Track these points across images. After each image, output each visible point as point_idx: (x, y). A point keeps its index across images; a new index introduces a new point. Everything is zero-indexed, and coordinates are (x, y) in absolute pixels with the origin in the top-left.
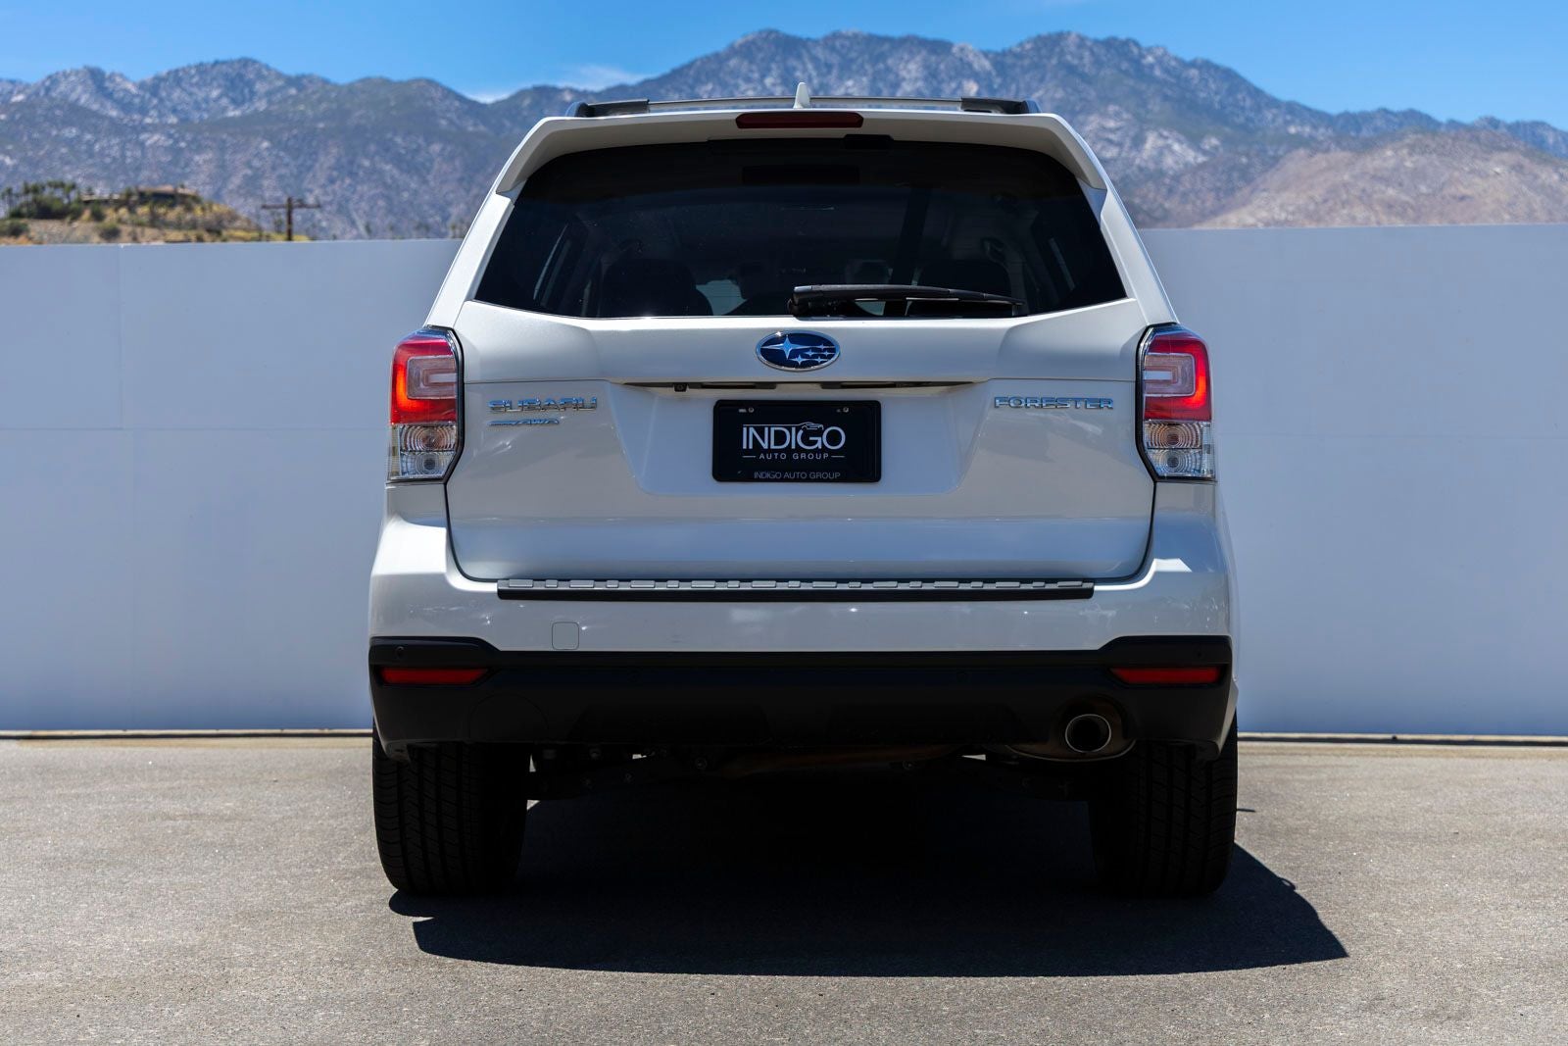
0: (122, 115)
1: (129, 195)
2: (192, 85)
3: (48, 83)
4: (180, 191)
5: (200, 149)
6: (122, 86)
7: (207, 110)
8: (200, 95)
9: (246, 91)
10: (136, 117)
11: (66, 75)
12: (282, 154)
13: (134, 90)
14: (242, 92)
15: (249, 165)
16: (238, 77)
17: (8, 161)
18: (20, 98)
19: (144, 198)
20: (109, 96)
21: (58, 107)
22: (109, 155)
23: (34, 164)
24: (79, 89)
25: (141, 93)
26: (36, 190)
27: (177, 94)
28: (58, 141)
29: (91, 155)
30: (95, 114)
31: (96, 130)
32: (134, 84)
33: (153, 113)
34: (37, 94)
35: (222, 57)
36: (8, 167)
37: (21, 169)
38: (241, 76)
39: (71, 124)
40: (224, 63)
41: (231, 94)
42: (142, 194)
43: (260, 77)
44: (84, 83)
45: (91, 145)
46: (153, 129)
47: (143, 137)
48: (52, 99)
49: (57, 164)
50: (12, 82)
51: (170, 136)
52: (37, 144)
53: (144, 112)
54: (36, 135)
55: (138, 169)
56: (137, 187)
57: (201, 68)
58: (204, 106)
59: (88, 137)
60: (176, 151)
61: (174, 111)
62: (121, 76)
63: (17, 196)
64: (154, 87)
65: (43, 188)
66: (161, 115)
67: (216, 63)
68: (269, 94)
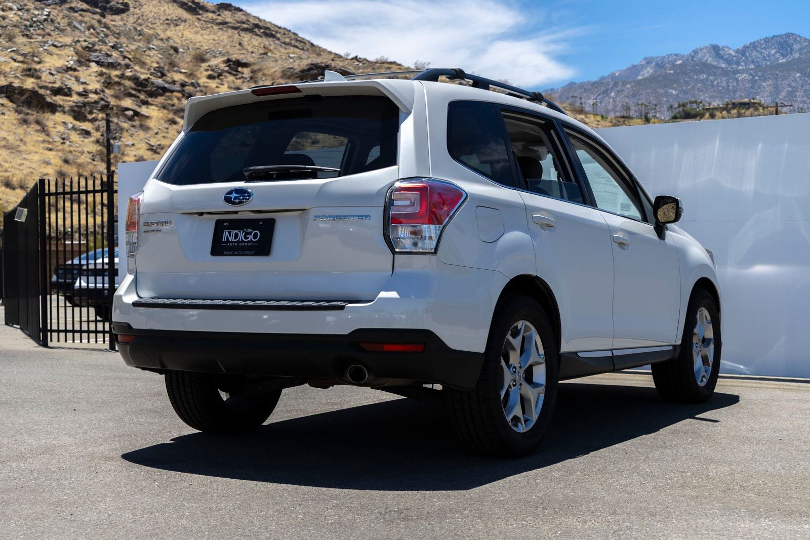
0: (728, 66)
1: (727, 104)
2: (761, 48)
3: (693, 54)
4: (752, 101)
5: (765, 80)
6: (728, 52)
7: (768, 60)
8: (766, 53)
9: (789, 49)
10: (734, 66)
11: (701, 49)
12: (806, 79)
13: (733, 54)
14: (787, 49)
15: (790, 86)
16: (784, 43)
17: (674, 92)
18: (680, 62)
19: (734, 105)
20: (721, 57)
21: (697, 65)
22: (721, 86)
23: (686, 92)
24: (707, 55)
25: (737, 55)
26: (684, 105)
27: (754, 53)
28: (697, 81)
29: (713, 86)
30: (715, 67)
31: (715, 75)
32: (734, 51)
33: (743, 64)
34: (688, 60)
35: (776, 34)
36: (674, 95)
37: (680, 95)
38: (786, 42)
39: (703, 73)
40: (778, 36)
41: (781, 51)
42: (733, 104)
43: (796, 41)
44: (710, 52)
45: (712, 82)
46: (743, 71)
47: (737, 76)
48: (695, 61)
49: (696, 92)
50: (676, 55)
51: (751, 74)
52: (687, 83)
53: (738, 63)
54: (687, 79)
55: (735, 92)
56: (731, 101)
57: (767, 40)
58: (767, 58)
59: (711, 78)
60: (753, 81)
61: (753, 62)
62: (727, 47)
63: (675, 108)
64: (743, 52)
65: (687, 104)
66: (746, 64)
67: (774, 36)
68: (801, 49)
